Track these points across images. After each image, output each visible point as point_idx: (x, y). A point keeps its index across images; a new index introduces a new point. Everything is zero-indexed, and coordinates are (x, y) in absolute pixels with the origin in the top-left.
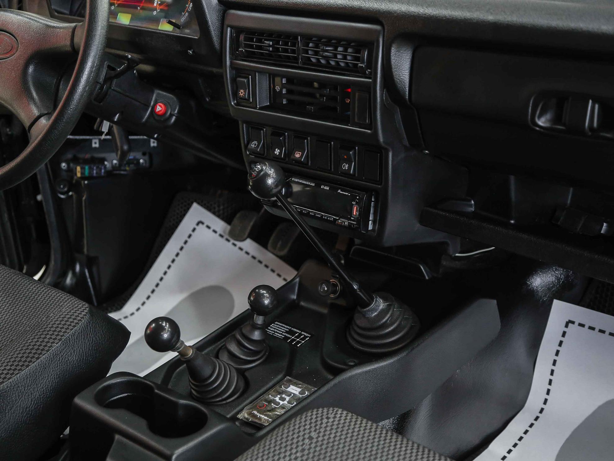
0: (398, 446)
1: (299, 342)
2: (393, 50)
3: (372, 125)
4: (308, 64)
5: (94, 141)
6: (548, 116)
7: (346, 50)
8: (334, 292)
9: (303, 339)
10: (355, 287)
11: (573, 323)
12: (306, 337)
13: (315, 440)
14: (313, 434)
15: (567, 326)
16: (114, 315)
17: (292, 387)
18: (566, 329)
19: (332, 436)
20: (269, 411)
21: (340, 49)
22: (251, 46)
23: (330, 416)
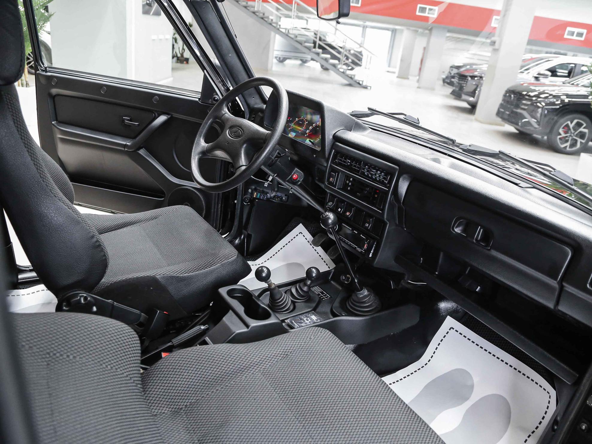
0: (347, 354)
1: (324, 298)
2: (401, 179)
3: (383, 210)
4: (363, 175)
5: (266, 183)
6: (460, 228)
7: (381, 173)
8: (348, 281)
9: (326, 297)
10: (356, 281)
11: (453, 329)
12: (328, 297)
13: (312, 340)
14: (312, 337)
15: (450, 329)
16: (250, 263)
17: (313, 316)
18: (449, 331)
19: (320, 341)
20: (300, 323)
21: (379, 172)
22: (341, 160)
23: (322, 332)
